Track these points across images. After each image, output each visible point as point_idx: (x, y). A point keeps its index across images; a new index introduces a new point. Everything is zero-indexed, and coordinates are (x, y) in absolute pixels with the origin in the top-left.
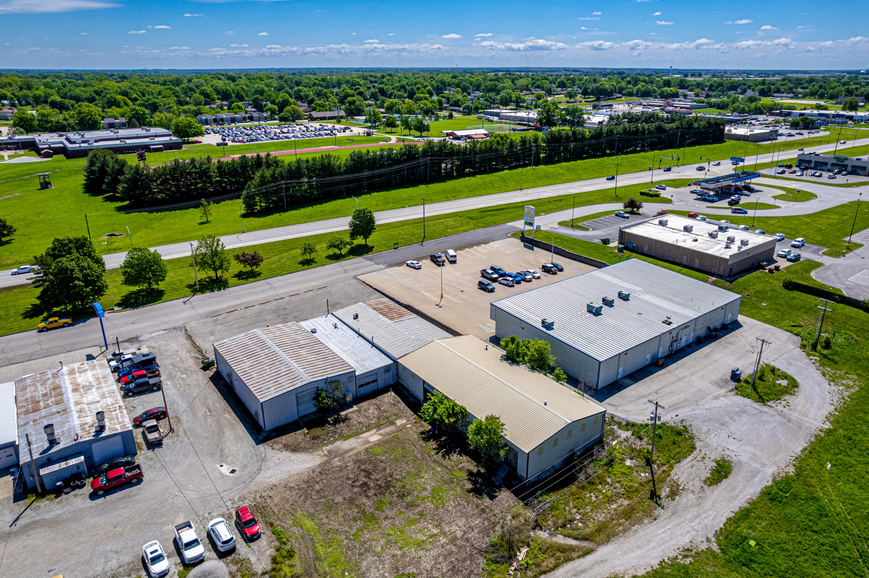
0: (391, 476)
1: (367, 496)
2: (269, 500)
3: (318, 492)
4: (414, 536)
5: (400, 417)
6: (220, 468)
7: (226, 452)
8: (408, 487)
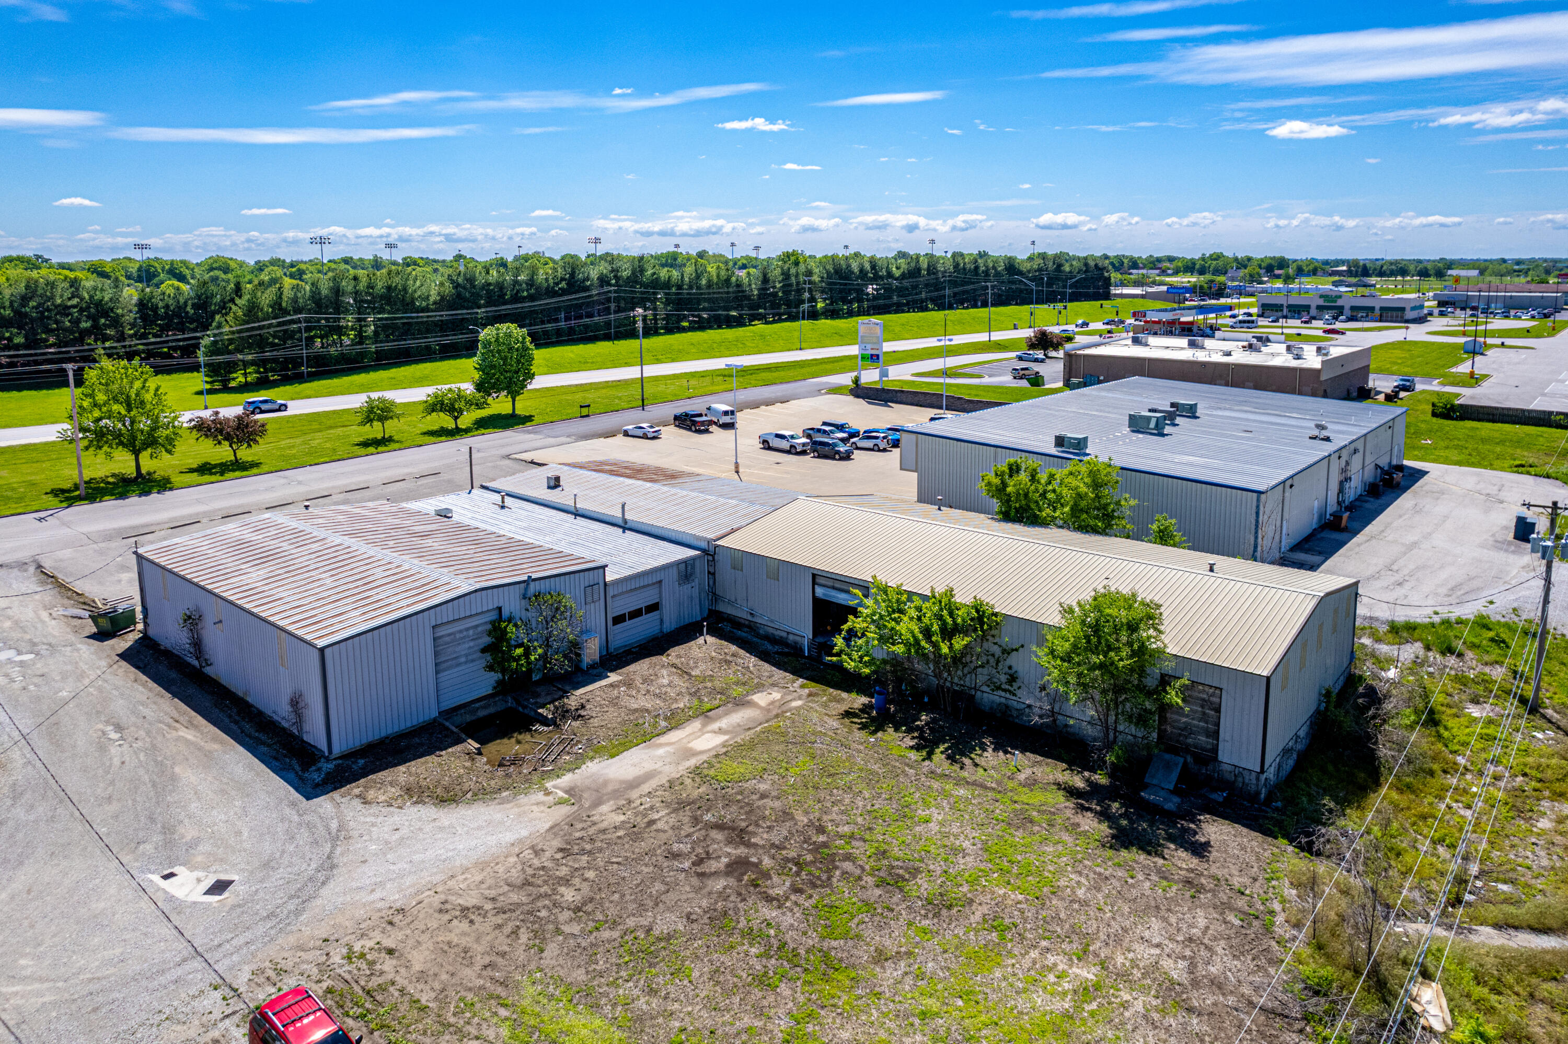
5: (759, 687)
6: (164, 884)
7: (188, 832)
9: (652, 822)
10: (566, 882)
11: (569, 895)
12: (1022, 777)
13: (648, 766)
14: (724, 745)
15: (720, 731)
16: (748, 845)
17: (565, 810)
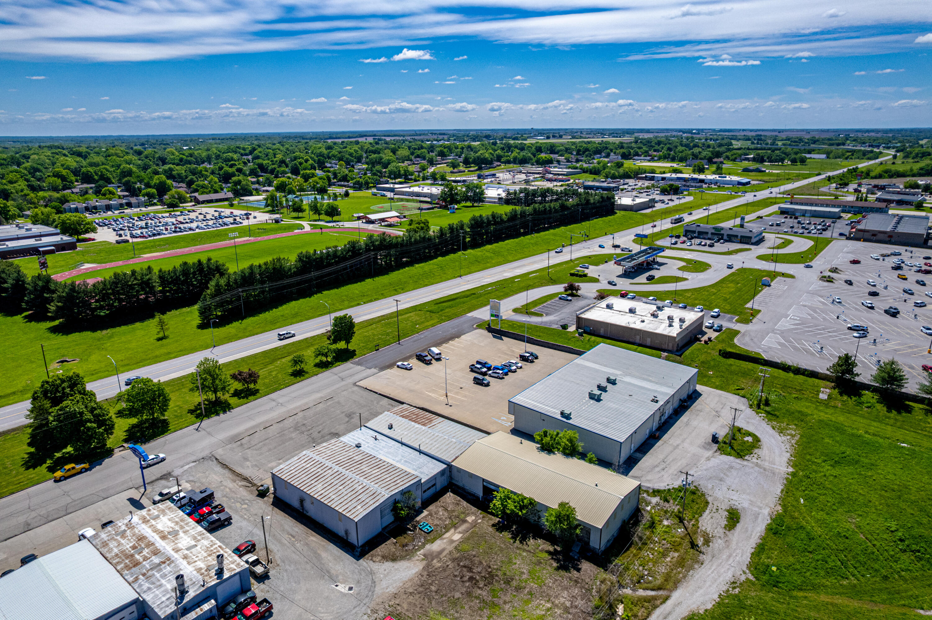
0: (490, 567)
1: (479, 588)
2: (399, 608)
3: (436, 592)
4: (534, 612)
5: (468, 514)
6: (337, 588)
7: (333, 572)
8: (508, 573)
9: (448, 566)
10: (431, 584)
11: (433, 588)
12: (540, 548)
13: (443, 546)
14: (461, 538)
15: (460, 533)
16: (473, 572)
17: (425, 562)
